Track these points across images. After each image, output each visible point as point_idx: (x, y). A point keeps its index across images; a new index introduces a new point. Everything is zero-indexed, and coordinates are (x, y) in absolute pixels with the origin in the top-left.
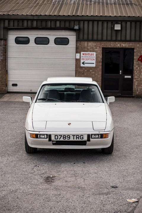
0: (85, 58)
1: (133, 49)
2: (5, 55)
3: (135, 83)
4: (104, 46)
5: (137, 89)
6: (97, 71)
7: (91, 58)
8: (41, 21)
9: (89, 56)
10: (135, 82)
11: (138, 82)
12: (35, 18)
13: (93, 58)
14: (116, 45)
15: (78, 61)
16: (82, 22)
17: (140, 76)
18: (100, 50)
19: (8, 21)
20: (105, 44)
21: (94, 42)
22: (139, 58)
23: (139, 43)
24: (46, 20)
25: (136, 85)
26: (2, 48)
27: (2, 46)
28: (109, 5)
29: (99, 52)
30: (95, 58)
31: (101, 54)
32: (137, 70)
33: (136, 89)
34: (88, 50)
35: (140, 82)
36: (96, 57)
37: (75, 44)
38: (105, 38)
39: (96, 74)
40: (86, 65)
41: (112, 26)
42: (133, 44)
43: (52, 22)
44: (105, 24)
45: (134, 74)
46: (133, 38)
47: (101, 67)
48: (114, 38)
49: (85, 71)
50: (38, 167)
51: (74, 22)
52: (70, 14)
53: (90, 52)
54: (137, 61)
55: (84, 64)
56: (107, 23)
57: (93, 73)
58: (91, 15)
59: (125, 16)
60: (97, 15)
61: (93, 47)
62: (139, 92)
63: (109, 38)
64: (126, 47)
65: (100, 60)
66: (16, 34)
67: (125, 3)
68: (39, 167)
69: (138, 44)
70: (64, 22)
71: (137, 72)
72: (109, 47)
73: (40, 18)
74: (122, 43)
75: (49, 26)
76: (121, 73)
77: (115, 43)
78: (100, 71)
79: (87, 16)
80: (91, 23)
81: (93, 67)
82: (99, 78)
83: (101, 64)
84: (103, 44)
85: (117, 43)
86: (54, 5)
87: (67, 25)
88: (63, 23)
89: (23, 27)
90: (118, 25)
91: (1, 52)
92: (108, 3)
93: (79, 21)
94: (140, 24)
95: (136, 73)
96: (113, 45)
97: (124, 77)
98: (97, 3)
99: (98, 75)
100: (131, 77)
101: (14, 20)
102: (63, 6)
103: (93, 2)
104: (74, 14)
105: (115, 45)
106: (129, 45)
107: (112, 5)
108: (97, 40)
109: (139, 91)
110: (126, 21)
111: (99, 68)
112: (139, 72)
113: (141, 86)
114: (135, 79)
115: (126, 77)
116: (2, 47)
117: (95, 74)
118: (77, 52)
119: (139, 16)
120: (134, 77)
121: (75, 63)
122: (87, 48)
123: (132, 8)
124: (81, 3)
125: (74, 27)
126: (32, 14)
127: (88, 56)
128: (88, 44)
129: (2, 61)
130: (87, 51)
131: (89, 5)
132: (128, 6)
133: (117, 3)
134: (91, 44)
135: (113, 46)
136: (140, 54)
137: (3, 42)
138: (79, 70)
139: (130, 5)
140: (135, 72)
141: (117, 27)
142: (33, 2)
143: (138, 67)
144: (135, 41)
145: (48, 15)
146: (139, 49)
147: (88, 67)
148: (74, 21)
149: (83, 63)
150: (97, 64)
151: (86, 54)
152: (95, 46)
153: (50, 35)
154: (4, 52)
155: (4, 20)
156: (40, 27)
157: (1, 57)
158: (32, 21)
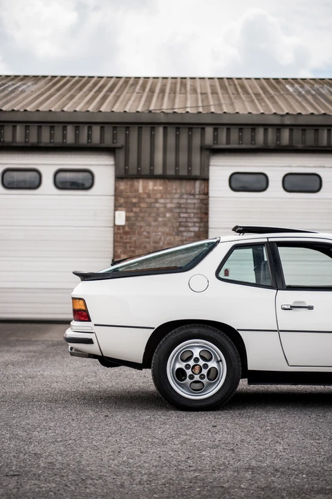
2: (205, 220)
12: (288, 121)
19: (214, 129)
24: (316, 127)
26: (195, 201)
27: (197, 197)
66: (230, 164)
73: (300, 121)
75: (325, 142)
89: (254, 144)
91: (194, 213)
101: (229, 126)
116: (198, 199)
126: (274, 112)
129: (195, 236)
137: (200, 185)
153: (324, 167)
154: (201, 213)
155: (202, 126)
156: (300, 146)
157: (194, 226)
158: (277, 129)
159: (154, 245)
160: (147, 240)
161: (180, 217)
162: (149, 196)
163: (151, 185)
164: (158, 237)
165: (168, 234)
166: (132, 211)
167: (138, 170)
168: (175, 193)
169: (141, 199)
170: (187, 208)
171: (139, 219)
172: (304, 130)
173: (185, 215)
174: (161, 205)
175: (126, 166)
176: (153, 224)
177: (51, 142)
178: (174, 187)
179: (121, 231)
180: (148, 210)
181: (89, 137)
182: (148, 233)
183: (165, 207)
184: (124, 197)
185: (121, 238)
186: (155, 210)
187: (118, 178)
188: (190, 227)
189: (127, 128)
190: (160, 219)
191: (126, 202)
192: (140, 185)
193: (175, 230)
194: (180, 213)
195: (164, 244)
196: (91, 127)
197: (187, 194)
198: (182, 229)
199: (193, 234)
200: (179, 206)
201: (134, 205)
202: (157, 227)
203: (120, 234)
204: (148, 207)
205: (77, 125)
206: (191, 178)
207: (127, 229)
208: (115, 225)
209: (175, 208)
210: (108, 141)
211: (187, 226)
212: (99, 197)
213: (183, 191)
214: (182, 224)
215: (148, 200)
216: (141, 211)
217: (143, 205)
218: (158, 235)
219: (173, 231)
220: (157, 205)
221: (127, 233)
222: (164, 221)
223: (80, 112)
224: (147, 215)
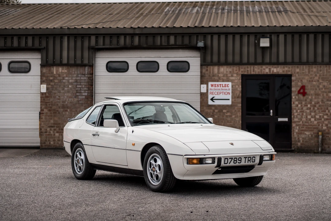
0: (215, 91)
1: (290, 76)
2: (91, 89)
3: (295, 129)
4: (245, 72)
5: (299, 139)
6: (234, 111)
7: (225, 91)
8: (146, 36)
9: (221, 87)
10: (294, 127)
11: (299, 127)
12: (137, 32)
13: (227, 91)
14: (263, 71)
15: (204, 96)
16: (209, 37)
17: (302, 117)
18: (238, 78)
19: (96, 37)
20: (246, 69)
21: (229, 66)
22: (300, 90)
23: (299, 66)
24: (154, 35)
25: (297, 133)
26: (85, 78)
27: (86, 76)
28: (251, 13)
29: (236, 81)
30: (230, 91)
31: (241, 84)
32: (297, 108)
33: (297, 139)
34: (220, 79)
35: (302, 127)
36: (232, 90)
37: (199, 70)
38: (245, 60)
39: (233, 116)
40: (217, 103)
41: (256, 41)
42: (289, 68)
43: (163, 36)
44: (245, 39)
45: (293, 114)
46: (289, 59)
47: (240, 105)
48: (259, 60)
49: (216, 111)
50: (133, 216)
51: (197, 36)
52: (191, 25)
53: (223, 81)
54: (297, 95)
55: (214, 100)
56: (249, 37)
57: (228, 114)
58: (224, 25)
59: (275, 26)
60: (232, 25)
61: (227, 75)
62: (301, 144)
63: (252, 60)
64: (279, 73)
65: (238, 94)
66: (107, 56)
67: (276, 10)
68: (135, 216)
69: (298, 68)
70: (181, 37)
71: (297, 112)
72: (252, 73)
73: (145, 31)
74: (273, 67)
75: (158, 43)
76: (271, 114)
77: (262, 67)
78: (239, 111)
79: (217, 26)
80: (223, 38)
81: (228, 106)
82: (238, 122)
83: (240, 100)
84: (242, 68)
85: (264, 67)
86: (166, 15)
87: (186, 41)
88: (179, 39)
89: (119, 45)
90: (266, 39)
91: (85, 85)
92: (250, 11)
93: (205, 35)
94: (299, 37)
95: (295, 113)
96: (259, 70)
97: (278, 120)
98: (232, 11)
99: (235, 117)
100: (288, 120)
101: (104, 35)
102: (181, 15)
103: (226, 11)
104: (196, 25)
105: (261, 70)
106: (284, 70)
107: (256, 13)
108: (233, 64)
109: (301, 141)
110: (278, 34)
111: (237, 106)
112: (300, 112)
113: (304, 134)
114: (295, 122)
115: (280, 120)
116: (87, 77)
117: (231, 116)
118: (202, 82)
119: (297, 26)
120: (294, 119)
121: (199, 101)
122: (218, 76)
123: (287, 16)
124: (208, 11)
125: (197, 43)
126: (132, 26)
127: (219, 88)
128: (219, 69)
129: (85, 98)
130: (218, 81)
131: (220, 14)
132: (280, 14)
133: (264, 11)
134: (224, 69)
135: (259, 72)
136: (302, 83)
137: (88, 69)
138: (207, 110)
139: (283, 13)
140: (295, 111)
141: (264, 43)
142: (134, 12)
143: (299, 103)
144: (293, 63)
145: (156, 27)
146: (299, 75)
147: (219, 106)
148: (198, 34)
149: (212, 99)
150: (233, 100)
151: (216, 86)
152: (230, 72)
153: (160, 57)
154: (89, 85)
155: (89, 36)
156: (145, 46)
157: (85, 92)
158: (132, 36)
159: (63, 103)
160: (59, 100)
161: (77, 87)
162: (59, 76)
163: (60, 69)
164: (65, 99)
165: (70, 97)
166: (50, 85)
167: (54, 61)
168: (74, 74)
169: (55, 78)
170: (80, 82)
171: (54, 89)
172: (147, 37)
173: (80, 86)
174: (66, 81)
175: (47, 59)
176: (62, 91)
177: (5, 46)
178: (74, 70)
179: (44, 96)
180: (59, 83)
181: (26, 43)
182: (59, 96)
183: (69, 82)
184: (45, 77)
185: (44, 99)
186: (63, 84)
187: (42, 66)
188: (82, 93)
189: (47, 38)
190: (66, 89)
191: (46, 80)
192: (54, 70)
193: (74, 95)
194: (77, 85)
195: (68, 103)
196: (27, 37)
197: (81, 74)
198: (78, 94)
199: (84, 97)
200: (76, 81)
201: (51, 81)
202: (64, 93)
203: (44, 97)
204: (58, 82)
205: (19, 36)
206: (83, 65)
207: (47, 94)
208: (41, 93)
209: (74, 82)
210: (37, 45)
211: (81, 93)
212: (33, 77)
213: (79, 73)
214: (78, 91)
215: (59, 78)
216: (55, 85)
217: (56, 81)
218: (65, 98)
219: (73, 95)
220: (64, 81)
221: (47, 97)
222: (68, 90)
223: (22, 29)
224: (58, 86)
